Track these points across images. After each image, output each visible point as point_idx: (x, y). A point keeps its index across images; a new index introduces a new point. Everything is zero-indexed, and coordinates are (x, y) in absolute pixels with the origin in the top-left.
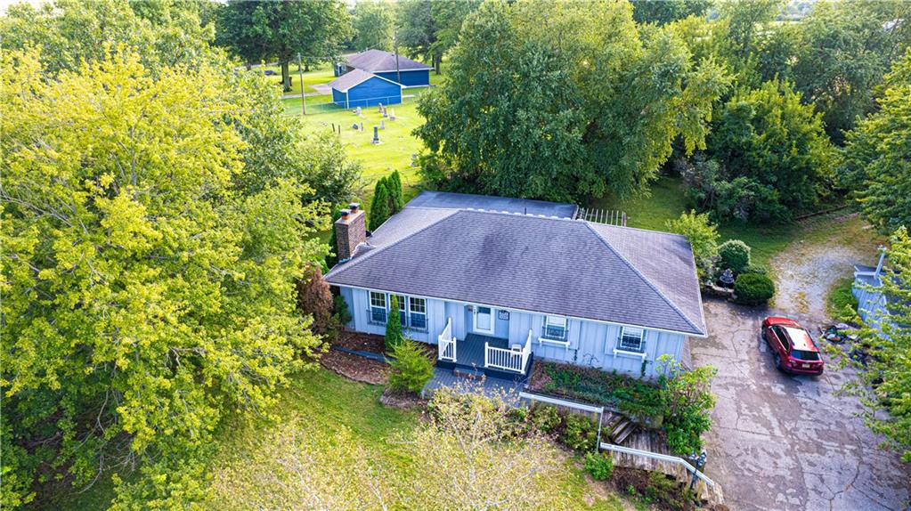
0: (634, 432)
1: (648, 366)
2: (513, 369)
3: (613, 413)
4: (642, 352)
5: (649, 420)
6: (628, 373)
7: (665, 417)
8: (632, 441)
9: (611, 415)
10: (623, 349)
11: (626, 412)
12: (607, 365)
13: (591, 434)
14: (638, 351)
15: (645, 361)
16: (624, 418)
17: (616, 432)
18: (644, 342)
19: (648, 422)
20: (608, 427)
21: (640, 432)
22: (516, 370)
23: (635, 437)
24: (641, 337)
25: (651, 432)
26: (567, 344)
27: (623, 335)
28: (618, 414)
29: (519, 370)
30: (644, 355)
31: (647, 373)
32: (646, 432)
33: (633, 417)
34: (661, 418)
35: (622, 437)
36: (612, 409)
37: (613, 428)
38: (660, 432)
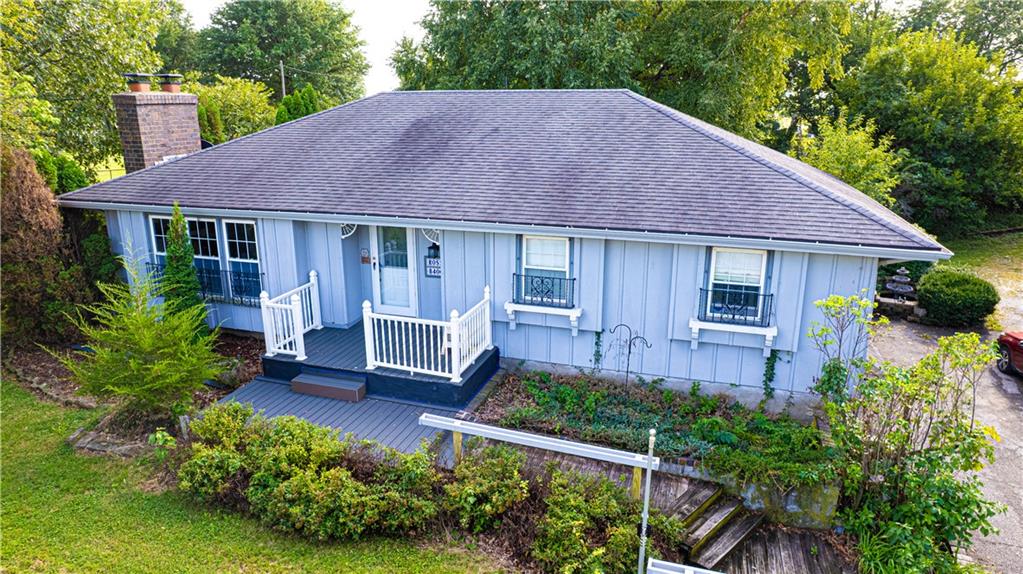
0: (753, 537)
1: (781, 368)
2: (432, 372)
3: (691, 481)
4: (764, 324)
5: (798, 502)
6: (730, 392)
7: (843, 489)
8: (751, 562)
9: (685, 487)
10: (713, 320)
11: (730, 479)
12: (678, 370)
13: (621, 532)
14: (753, 324)
15: (774, 353)
16: (723, 497)
17: (703, 532)
18: (769, 296)
19: (792, 508)
20: (676, 517)
21: (773, 537)
22: (439, 373)
23: (759, 549)
24: (762, 285)
25: (803, 537)
26: (574, 314)
27: (712, 281)
28: (706, 484)
29: (446, 374)
30: (770, 333)
31: (781, 387)
32: (790, 537)
33: (749, 494)
34: (833, 493)
35: (720, 550)
36: (689, 469)
37: (691, 521)
38: (832, 540)
